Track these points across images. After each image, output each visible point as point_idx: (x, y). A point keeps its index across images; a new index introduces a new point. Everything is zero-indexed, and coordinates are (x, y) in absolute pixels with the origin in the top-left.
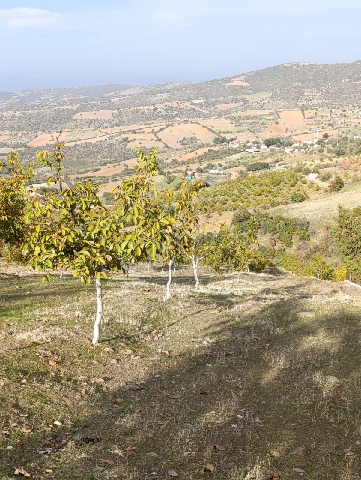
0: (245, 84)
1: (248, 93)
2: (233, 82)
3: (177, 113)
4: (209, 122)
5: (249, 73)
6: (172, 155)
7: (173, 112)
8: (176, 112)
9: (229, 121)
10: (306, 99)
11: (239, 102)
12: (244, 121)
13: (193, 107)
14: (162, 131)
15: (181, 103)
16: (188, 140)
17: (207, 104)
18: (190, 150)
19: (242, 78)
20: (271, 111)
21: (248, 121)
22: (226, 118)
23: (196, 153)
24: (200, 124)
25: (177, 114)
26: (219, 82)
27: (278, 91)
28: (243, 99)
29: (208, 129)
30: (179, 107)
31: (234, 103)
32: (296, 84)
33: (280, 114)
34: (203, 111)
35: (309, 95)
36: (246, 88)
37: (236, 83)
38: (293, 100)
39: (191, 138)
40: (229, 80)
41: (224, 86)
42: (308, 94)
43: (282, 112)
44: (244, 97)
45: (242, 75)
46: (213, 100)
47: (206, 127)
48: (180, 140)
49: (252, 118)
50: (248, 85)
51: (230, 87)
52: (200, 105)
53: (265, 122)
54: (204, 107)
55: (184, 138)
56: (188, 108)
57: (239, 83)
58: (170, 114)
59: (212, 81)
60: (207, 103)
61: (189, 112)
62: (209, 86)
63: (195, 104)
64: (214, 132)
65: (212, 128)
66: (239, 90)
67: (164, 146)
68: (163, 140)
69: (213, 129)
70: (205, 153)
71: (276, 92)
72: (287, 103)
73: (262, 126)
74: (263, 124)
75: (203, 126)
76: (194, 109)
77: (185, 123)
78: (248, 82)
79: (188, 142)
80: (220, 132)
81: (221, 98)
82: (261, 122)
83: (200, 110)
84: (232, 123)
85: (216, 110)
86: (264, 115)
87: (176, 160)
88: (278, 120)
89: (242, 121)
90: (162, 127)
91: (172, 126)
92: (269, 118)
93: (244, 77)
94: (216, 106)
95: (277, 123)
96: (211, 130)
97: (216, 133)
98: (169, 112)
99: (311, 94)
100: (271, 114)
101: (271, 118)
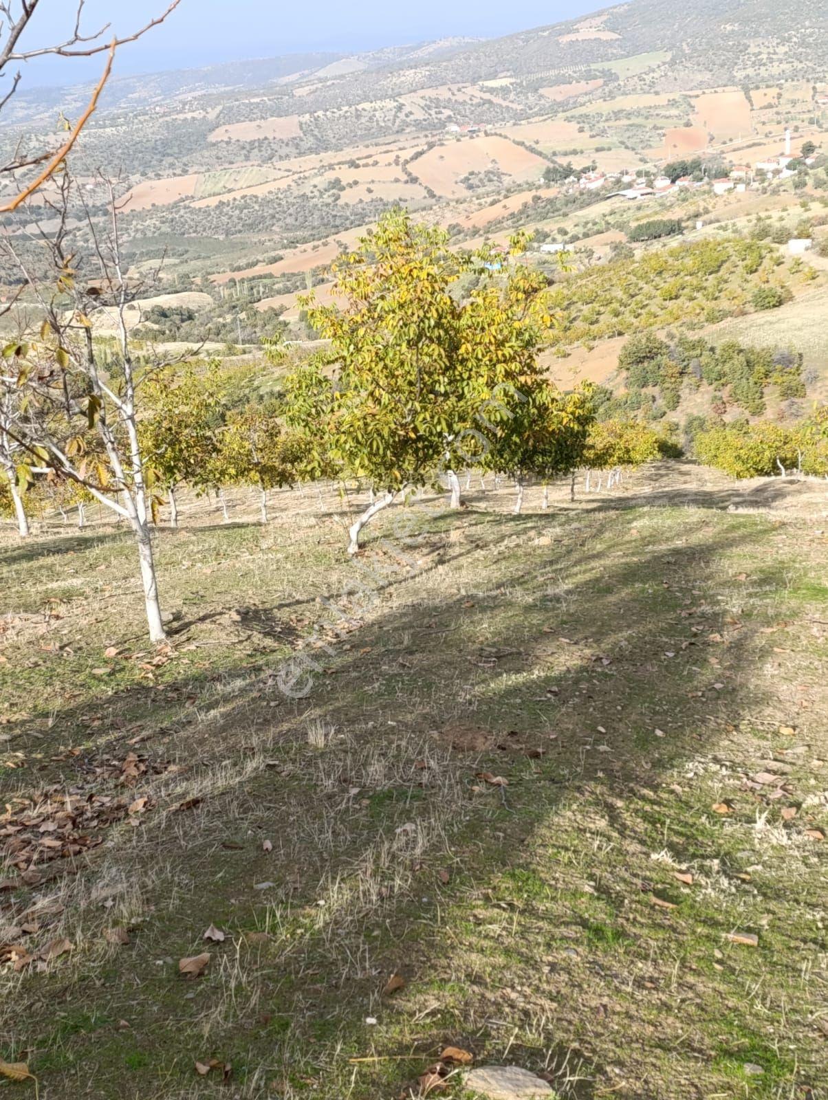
0: (607, 36)
1: (616, 57)
2: (577, 30)
3: (451, 113)
4: (528, 132)
5: (615, 7)
6: (448, 215)
7: (440, 113)
8: (447, 112)
9: (574, 126)
10: (754, 63)
11: (595, 78)
12: (611, 123)
13: (487, 96)
14: (420, 159)
15: (459, 90)
16: (482, 176)
17: (520, 89)
18: (489, 200)
19: (599, 20)
20: (671, 97)
21: (618, 123)
22: (568, 120)
23: (505, 207)
24: (506, 137)
25: (450, 117)
26: (546, 34)
27: (685, 46)
28: (603, 72)
29: (527, 148)
30: (454, 98)
31: (583, 82)
32: (729, 28)
33: (693, 102)
34: (511, 105)
35: (760, 53)
36: (609, 43)
37: (586, 33)
38: (722, 66)
39: (488, 172)
40: (569, 28)
41: (558, 44)
42: (757, 50)
43: (697, 96)
44: (606, 65)
45: (599, 14)
46: (533, 77)
47: (522, 144)
48: (462, 177)
49: (628, 115)
50: (615, 36)
51: (571, 44)
52: (504, 91)
53: (660, 122)
54: (512, 96)
55: (472, 173)
56: (475, 101)
57: (592, 34)
58: (434, 116)
59: (528, 32)
60: (520, 85)
61: (479, 109)
62: (521, 43)
63: (491, 90)
64: (540, 154)
65: (534, 146)
66: (594, 51)
67: (425, 193)
68: (421, 180)
69: (539, 148)
70: (525, 205)
71: (682, 51)
72: (708, 75)
73: (654, 133)
74: (656, 128)
75: (514, 141)
76: (490, 102)
77: (472, 138)
78: (613, 30)
79: (481, 180)
80: (554, 154)
81: (553, 73)
82: (650, 123)
83: (505, 104)
84: (581, 130)
85: (543, 102)
86: (656, 107)
87: (458, 225)
88: (691, 117)
89: (606, 124)
90: (419, 149)
91: (442, 145)
92: (668, 113)
93: (604, 18)
94: (541, 91)
95: (688, 125)
96: (532, 150)
97: (546, 157)
98: (432, 112)
99: (765, 50)
100: (673, 103)
101: (674, 112)
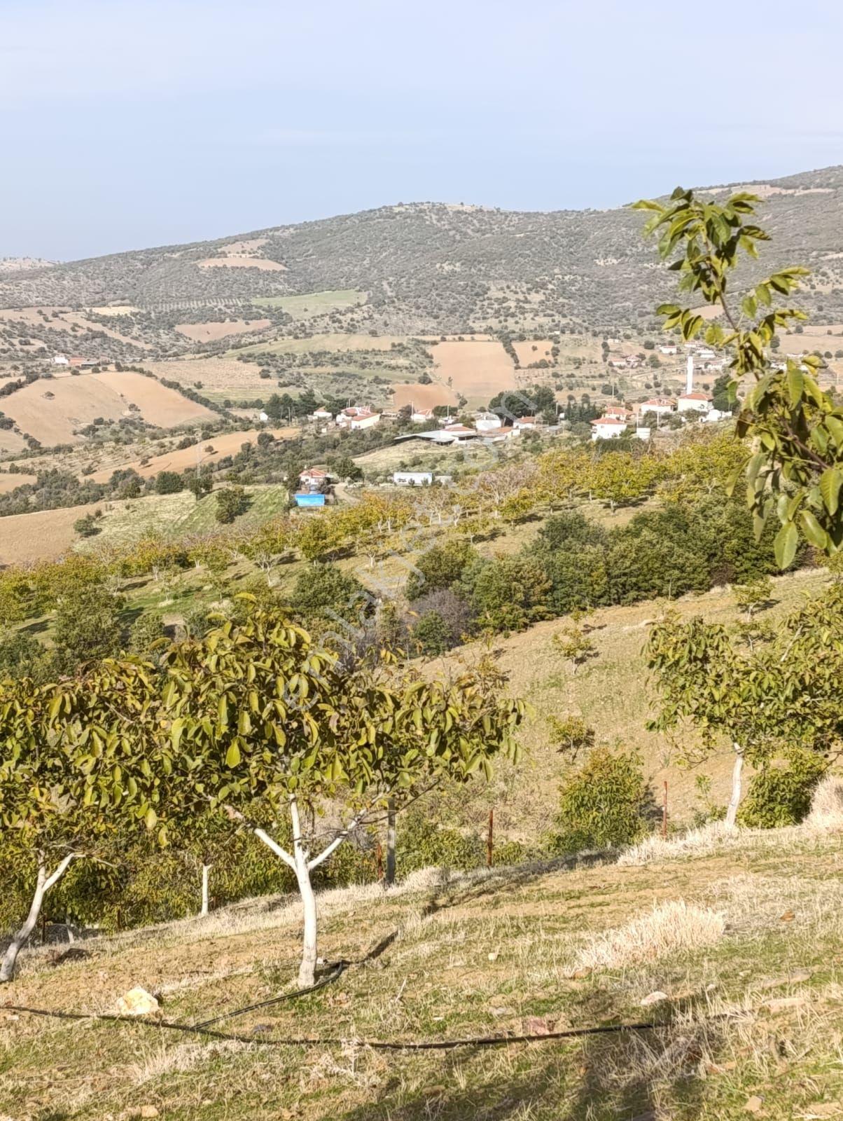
0: (267, 265)
1: (280, 293)
2: (224, 255)
3: (45, 346)
4: (187, 370)
5: (277, 229)
6: (107, 459)
7: (27, 343)
8: (39, 344)
9: (253, 369)
10: (497, 311)
11: (258, 317)
12: (308, 370)
13: (98, 327)
14: (14, 395)
15: (55, 315)
16: (116, 426)
17: (147, 323)
18: (177, 440)
19: (254, 245)
20: (397, 340)
21: (319, 370)
22: (244, 359)
23: (210, 449)
24: (150, 375)
25: (42, 350)
26: (176, 256)
27: (386, 286)
28: (269, 310)
29: (184, 392)
30: (47, 325)
31: (241, 322)
32: (447, 267)
33: (430, 350)
34: (134, 343)
35: (505, 299)
36: (272, 276)
37: (235, 259)
38: (452, 312)
40: (212, 249)
41: (197, 270)
42: (500, 295)
43: (435, 343)
44: (274, 302)
45: (254, 236)
46: (166, 308)
47: (174, 385)
48: (84, 425)
49: (335, 361)
50: (279, 267)
51: (217, 271)
52: (123, 323)
53: (383, 374)
54: (136, 331)
55: (100, 421)
56: (80, 332)
57: (246, 261)
58: (18, 347)
59: (148, 251)
60: (147, 317)
61: (87, 344)
62: (139, 266)
63: (105, 320)
64: (206, 402)
65: (195, 390)
66: (248, 281)
68: (19, 424)
69: (203, 393)
70: (247, 447)
71: (383, 292)
72: (433, 323)
73: (374, 387)
74: (377, 380)
75: (163, 382)
76: (103, 335)
77: (96, 371)
78: (277, 259)
80: (228, 404)
81: (194, 305)
82: (369, 375)
83: (125, 340)
84: (265, 375)
85: (181, 343)
86: (376, 353)
87: (131, 472)
88: (428, 370)
89: (302, 370)
90: (14, 380)
91: (50, 377)
92: (393, 363)
93: (262, 242)
94: (178, 328)
95: (425, 380)
96: (192, 396)
97: (214, 407)
98: (16, 341)
99: (509, 295)
100: (399, 349)
101: (402, 361)
